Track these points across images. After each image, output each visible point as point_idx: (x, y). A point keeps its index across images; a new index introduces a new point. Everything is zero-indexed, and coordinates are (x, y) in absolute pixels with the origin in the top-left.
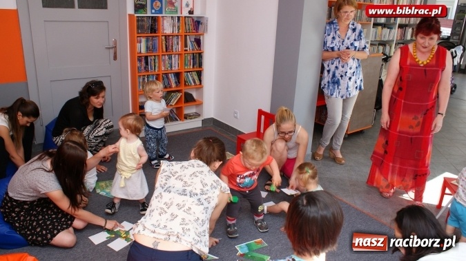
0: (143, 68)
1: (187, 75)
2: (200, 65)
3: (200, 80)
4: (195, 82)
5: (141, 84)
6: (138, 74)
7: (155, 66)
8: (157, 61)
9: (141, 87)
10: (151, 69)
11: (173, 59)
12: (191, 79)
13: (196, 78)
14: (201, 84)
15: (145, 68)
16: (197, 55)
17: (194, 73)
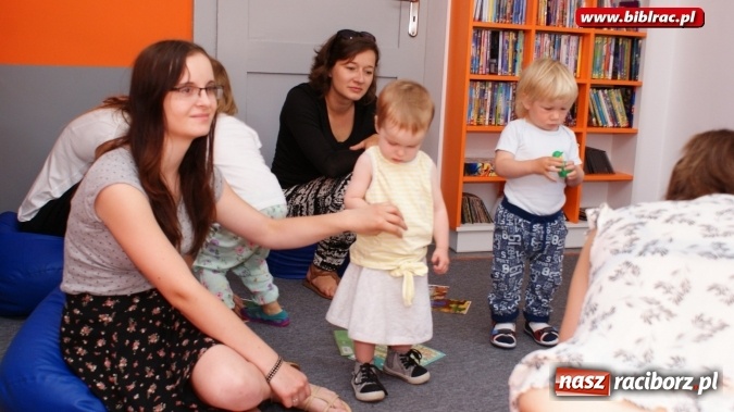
0: (483, 62)
1: (597, 96)
2: (634, 72)
3: (630, 116)
4: (614, 119)
5: (475, 105)
6: (469, 76)
7: (515, 61)
8: (520, 46)
9: (474, 115)
10: (505, 67)
11: (564, 47)
12: (605, 108)
13: (619, 107)
14: (630, 126)
15: (489, 65)
16: (628, 45)
17: (616, 95)
